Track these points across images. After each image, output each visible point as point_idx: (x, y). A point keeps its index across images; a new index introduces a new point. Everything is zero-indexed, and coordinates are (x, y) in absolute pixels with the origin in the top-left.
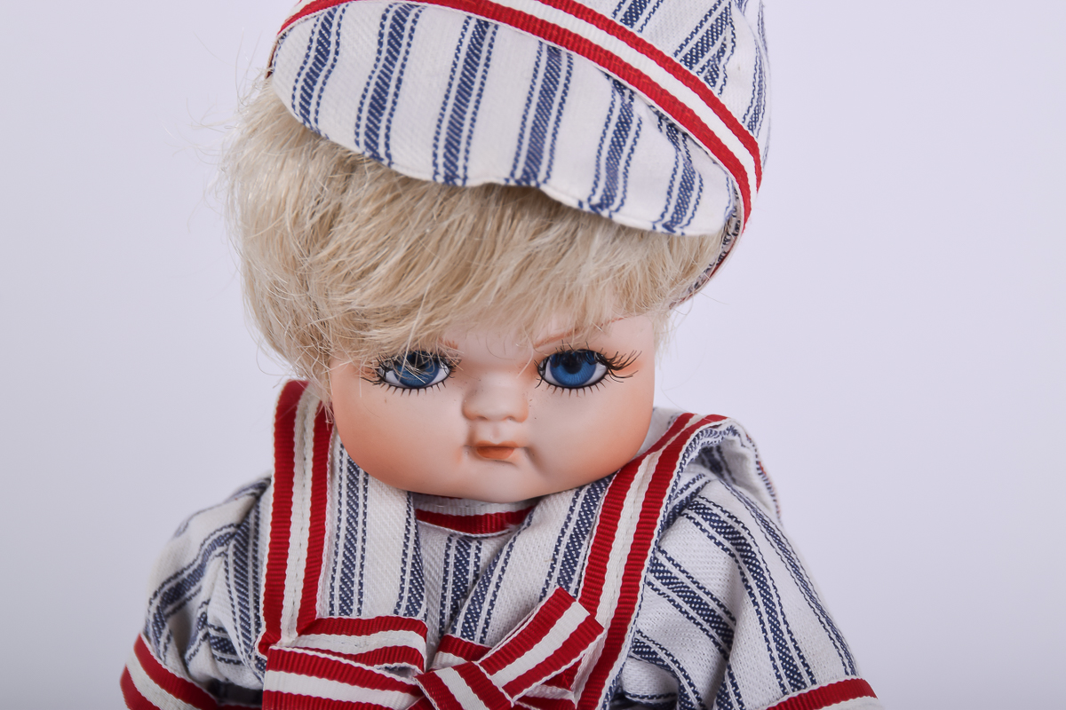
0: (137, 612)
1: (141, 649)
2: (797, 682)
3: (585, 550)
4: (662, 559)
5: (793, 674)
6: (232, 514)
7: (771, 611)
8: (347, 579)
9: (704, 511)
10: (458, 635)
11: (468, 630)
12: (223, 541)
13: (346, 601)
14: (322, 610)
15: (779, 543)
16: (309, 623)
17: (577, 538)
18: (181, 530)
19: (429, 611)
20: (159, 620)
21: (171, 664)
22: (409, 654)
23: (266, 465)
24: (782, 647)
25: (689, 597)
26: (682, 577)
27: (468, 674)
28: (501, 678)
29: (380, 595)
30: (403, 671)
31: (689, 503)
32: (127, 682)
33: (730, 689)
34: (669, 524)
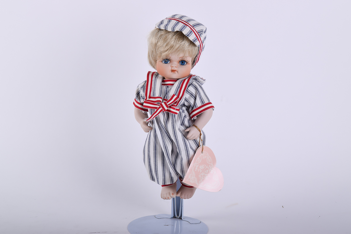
0: (135, 96)
1: (135, 100)
2: (203, 103)
3: (179, 89)
4: (188, 90)
5: (202, 102)
6: (143, 84)
7: (200, 96)
8: (154, 92)
9: (193, 85)
10: (165, 98)
11: (166, 98)
12: (142, 87)
13: (154, 95)
14: (151, 96)
15: (201, 88)
16: (150, 97)
17: (178, 88)
18: (138, 87)
19: (162, 96)
20: (137, 97)
21: (139, 101)
22: (160, 101)
23: (146, 79)
24: (201, 99)
25: (191, 95)
26: (190, 92)
27: (165, 103)
28: (168, 104)
29: (157, 95)
30: (158, 103)
31: (191, 84)
32: (134, 103)
33: (196, 104)
34: (189, 86)
